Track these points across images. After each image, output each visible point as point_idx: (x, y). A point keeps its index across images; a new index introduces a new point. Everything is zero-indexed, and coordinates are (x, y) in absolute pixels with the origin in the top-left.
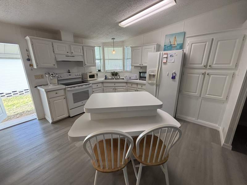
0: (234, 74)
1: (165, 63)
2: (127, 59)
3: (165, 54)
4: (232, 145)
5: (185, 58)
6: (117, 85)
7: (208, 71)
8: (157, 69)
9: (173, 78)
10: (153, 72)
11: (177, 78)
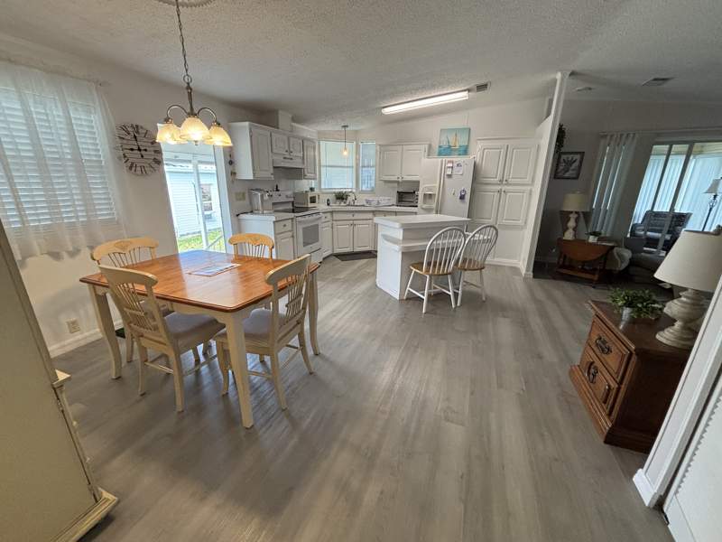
0: (531, 191)
1: (450, 176)
2: (363, 167)
3: (449, 162)
4: (533, 272)
5: (476, 168)
6: (357, 216)
7: (504, 188)
8: (437, 185)
9: (462, 198)
10: (430, 190)
11: (468, 197)
